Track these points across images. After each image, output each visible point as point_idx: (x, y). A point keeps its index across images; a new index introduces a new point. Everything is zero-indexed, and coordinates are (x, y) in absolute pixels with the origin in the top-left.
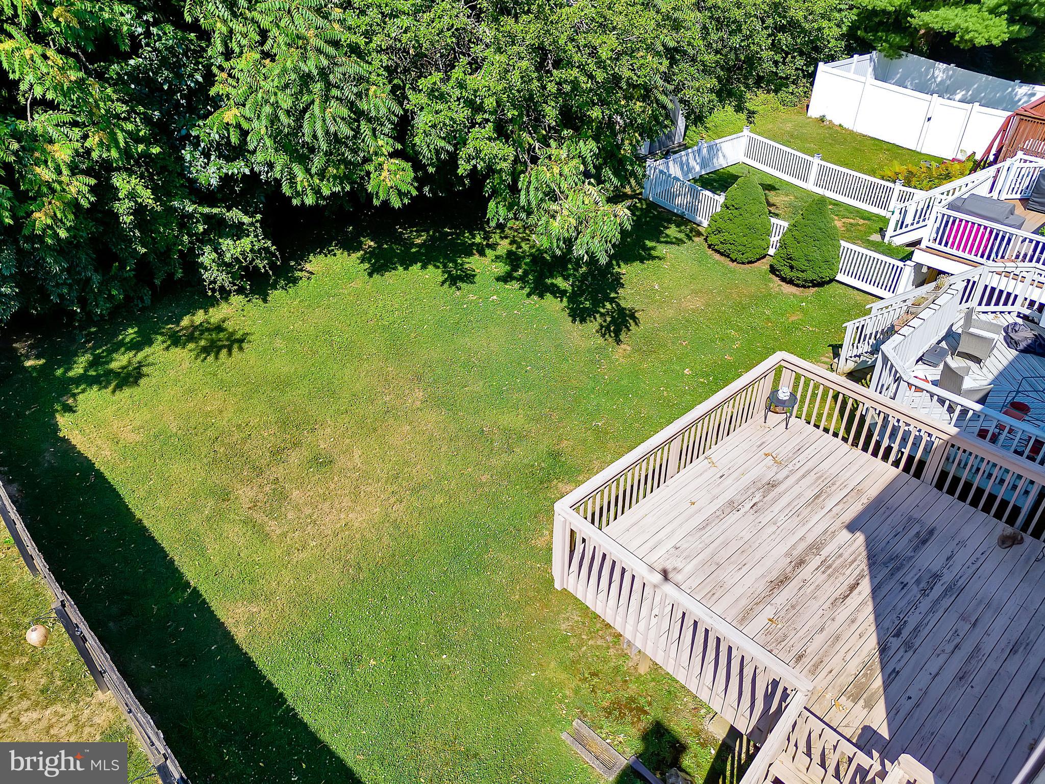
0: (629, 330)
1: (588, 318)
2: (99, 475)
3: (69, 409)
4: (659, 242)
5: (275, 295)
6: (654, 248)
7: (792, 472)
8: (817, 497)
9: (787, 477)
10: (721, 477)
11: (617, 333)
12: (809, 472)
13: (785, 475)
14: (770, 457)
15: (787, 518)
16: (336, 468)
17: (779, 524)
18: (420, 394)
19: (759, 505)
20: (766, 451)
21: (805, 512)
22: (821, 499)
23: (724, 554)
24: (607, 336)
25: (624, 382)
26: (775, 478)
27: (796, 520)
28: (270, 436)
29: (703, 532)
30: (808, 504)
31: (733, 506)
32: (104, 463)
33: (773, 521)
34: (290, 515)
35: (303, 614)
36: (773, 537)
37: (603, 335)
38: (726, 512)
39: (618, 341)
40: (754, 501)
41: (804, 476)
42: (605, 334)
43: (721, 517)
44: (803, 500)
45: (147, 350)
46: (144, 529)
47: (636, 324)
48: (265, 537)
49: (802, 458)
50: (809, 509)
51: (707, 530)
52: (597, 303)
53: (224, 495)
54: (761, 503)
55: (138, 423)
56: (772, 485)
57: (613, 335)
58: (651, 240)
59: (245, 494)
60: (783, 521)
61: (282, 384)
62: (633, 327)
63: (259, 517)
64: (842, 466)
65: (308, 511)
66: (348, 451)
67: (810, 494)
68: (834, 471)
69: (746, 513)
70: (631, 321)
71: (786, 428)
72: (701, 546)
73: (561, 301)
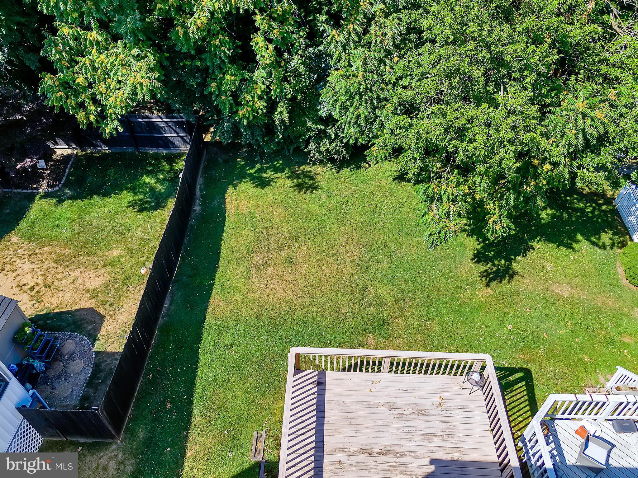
0: (501, 283)
1: (483, 262)
2: (224, 219)
3: (235, 187)
4: (588, 239)
5: (346, 171)
6: (578, 241)
7: (440, 415)
8: (435, 435)
9: (433, 415)
10: (405, 390)
11: (492, 280)
12: (449, 422)
13: (434, 414)
14: (440, 401)
15: (407, 431)
16: (294, 267)
17: (399, 431)
18: (356, 254)
19: (403, 416)
20: (442, 396)
21: (419, 437)
22: (436, 438)
23: (359, 422)
24: (483, 279)
25: (467, 310)
26: (427, 411)
27: (410, 436)
28: (283, 238)
29: (363, 406)
30: (426, 435)
31: (391, 406)
32: (229, 215)
33: (398, 428)
34: (262, 276)
35: (231, 317)
36: (389, 433)
37: (482, 277)
38: (384, 407)
39: (487, 285)
40: (404, 412)
41: (442, 422)
42: (483, 277)
43: (379, 407)
44: (426, 431)
45: (279, 175)
46: (220, 249)
47: (509, 282)
48: (248, 278)
49: (455, 413)
50: (423, 437)
51: (365, 406)
52: (498, 256)
53: (250, 253)
54: (405, 416)
55: (249, 205)
56: (422, 413)
57: (488, 279)
58: (582, 235)
59: (258, 257)
60: (403, 431)
61: (307, 218)
62: (505, 282)
63: (253, 269)
64: (470, 433)
65: (269, 279)
66: (304, 263)
67: (433, 431)
68: (462, 432)
69: (392, 414)
70: (507, 278)
71: (470, 394)
72: (354, 410)
73: (479, 244)
